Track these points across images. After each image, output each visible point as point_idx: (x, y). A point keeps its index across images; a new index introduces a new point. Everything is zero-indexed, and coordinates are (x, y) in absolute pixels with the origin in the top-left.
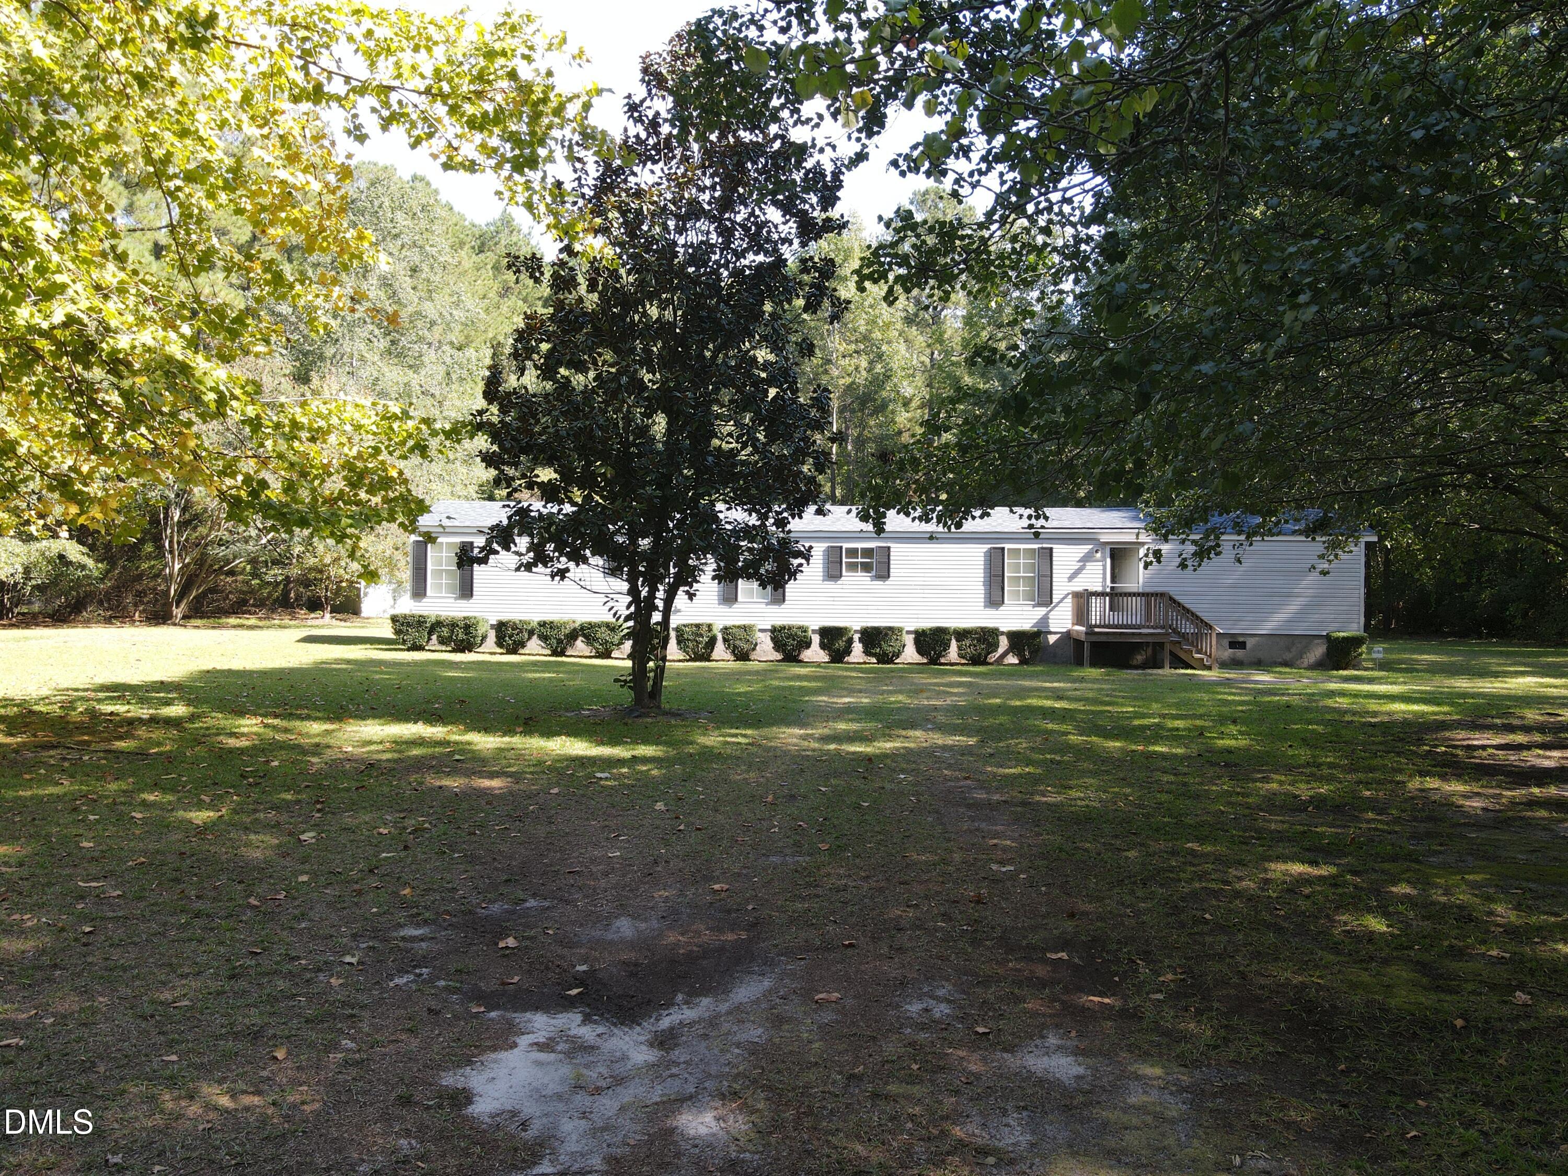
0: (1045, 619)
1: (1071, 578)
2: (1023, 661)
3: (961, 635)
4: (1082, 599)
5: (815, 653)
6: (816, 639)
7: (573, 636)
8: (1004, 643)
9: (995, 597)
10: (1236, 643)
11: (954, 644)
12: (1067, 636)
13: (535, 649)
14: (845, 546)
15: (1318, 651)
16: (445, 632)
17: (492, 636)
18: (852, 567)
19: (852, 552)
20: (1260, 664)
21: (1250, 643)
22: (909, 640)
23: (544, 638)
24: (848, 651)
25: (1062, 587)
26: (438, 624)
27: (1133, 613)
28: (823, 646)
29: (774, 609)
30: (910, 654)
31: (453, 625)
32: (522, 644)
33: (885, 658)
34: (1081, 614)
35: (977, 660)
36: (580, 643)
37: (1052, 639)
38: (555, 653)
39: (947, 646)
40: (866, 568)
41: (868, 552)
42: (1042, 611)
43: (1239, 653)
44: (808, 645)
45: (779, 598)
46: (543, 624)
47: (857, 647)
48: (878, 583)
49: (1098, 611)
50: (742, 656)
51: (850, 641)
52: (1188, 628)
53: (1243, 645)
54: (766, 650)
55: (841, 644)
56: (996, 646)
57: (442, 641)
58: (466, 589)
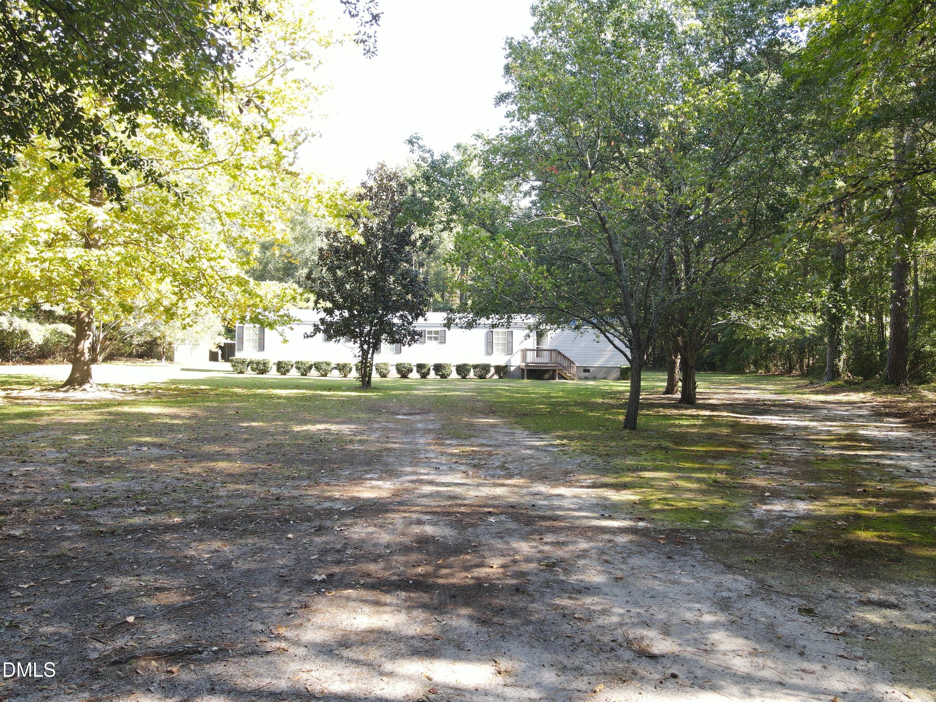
0: (510, 360)
1: (520, 343)
2: (500, 377)
3: (475, 367)
4: (524, 352)
5: (414, 375)
6: (415, 369)
7: (310, 368)
8: (492, 370)
9: (489, 351)
10: (586, 370)
11: (472, 370)
12: (519, 367)
13: (294, 373)
14: (427, 329)
15: (617, 374)
16: (255, 366)
17: (275, 368)
18: (430, 338)
19: (430, 332)
20: (594, 379)
21: (591, 370)
22: (454, 369)
23: (298, 368)
24: (428, 373)
25: (517, 347)
26: (251, 362)
27: (545, 359)
28: (418, 371)
29: (397, 356)
30: (454, 375)
31: (258, 363)
32: (288, 371)
33: (444, 376)
34: (524, 358)
35: (481, 377)
36: (313, 371)
37: (512, 369)
38: (302, 375)
39: (469, 371)
40: (436, 339)
41: (437, 332)
42: (508, 357)
43: (587, 374)
44: (411, 371)
45: (399, 351)
46: (297, 363)
47: (432, 373)
48: (441, 345)
49: (531, 357)
50: (384, 376)
51: (429, 370)
52: (566, 364)
53: (588, 371)
54: (393, 374)
55: (424, 370)
56: (488, 371)
57: (253, 370)
58: (261, 347)
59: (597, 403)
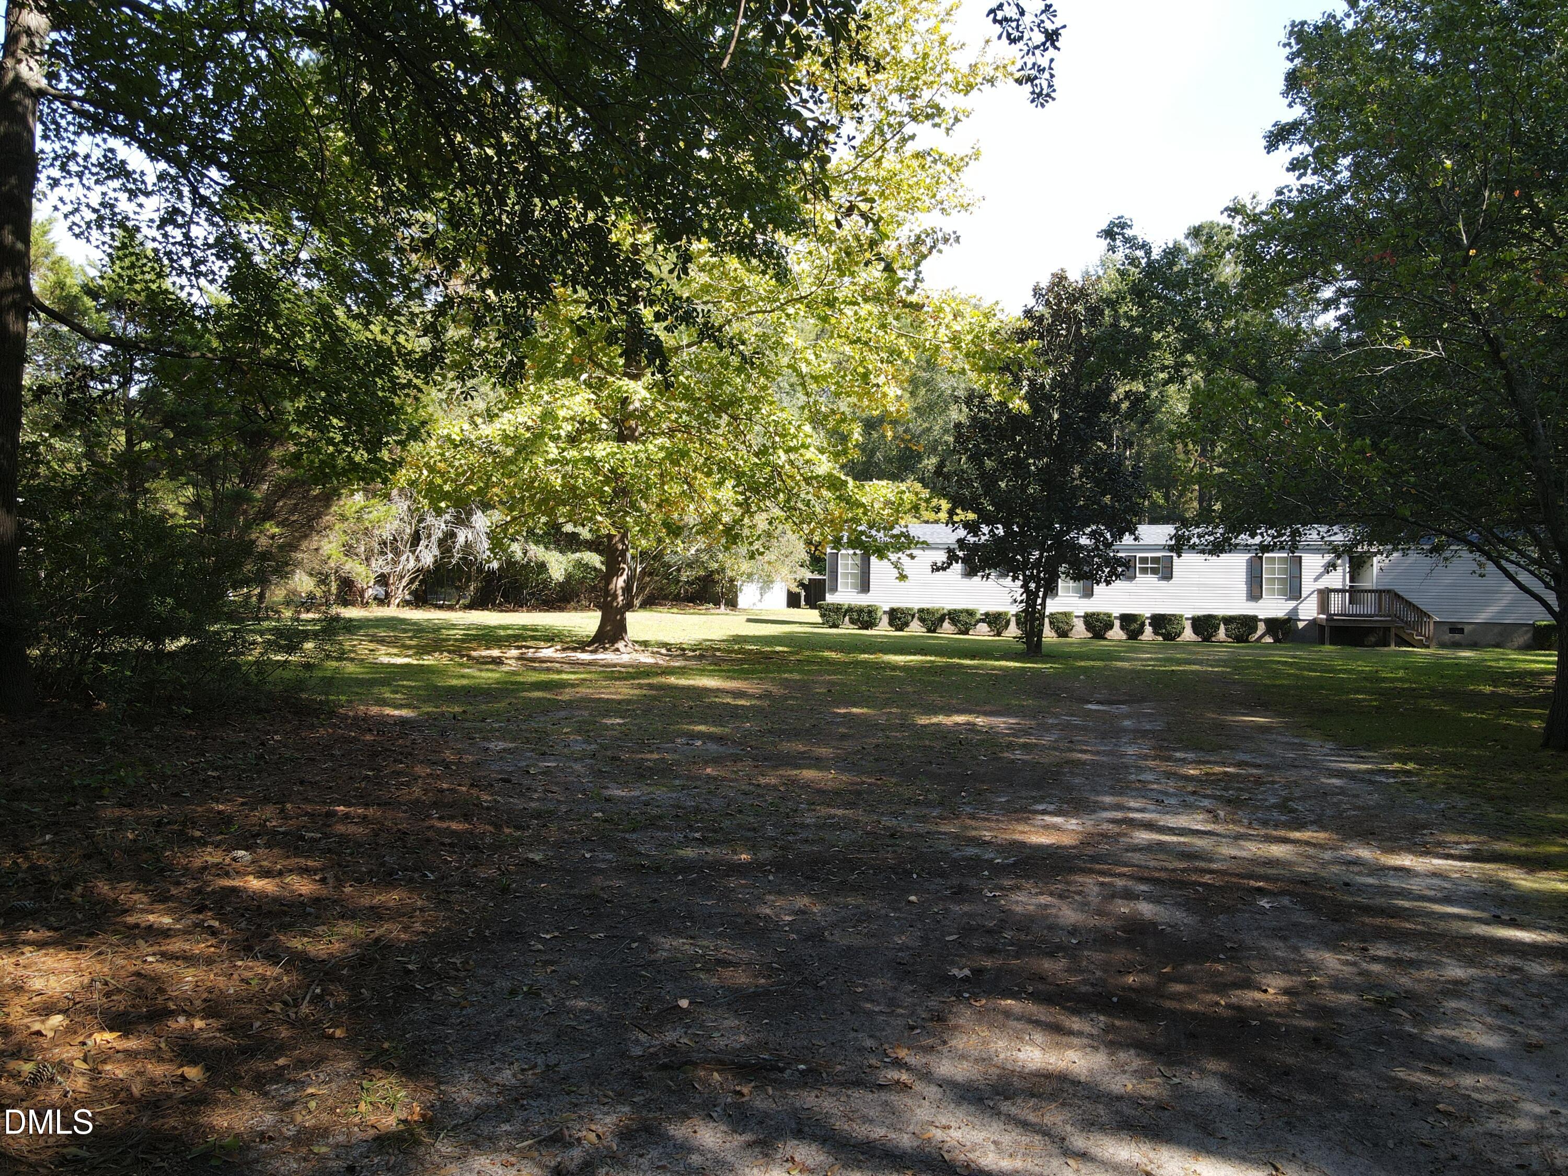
0: (1295, 610)
1: (1316, 579)
2: (1277, 640)
3: (1228, 620)
4: (1325, 595)
5: (1116, 633)
6: (1117, 623)
7: (942, 619)
8: (1262, 627)
9: (1255, 593)
10: (1455, 629)
11: (1222, 627)
12: (1313, 623)
13: (916, 629)
14: (1139, 555)
15: (1523, 638)
16: (855, 616)
17: (885, 619)
18: (1144, 571)
19: (1144, 560)
20: (1473, 646)
21: (1467, 629)
22: (1188, 625)
23: (922, 620)
24: (1141, 631)
25: (1309, 585)
26: (850, 610)
27: (1368, 607)
28: (1122, 628)
29: (1085, 601)
30: (1188, 634)
31: (860, 611)
32: (907, 624)
33: (1169, 637)
34: (1324, 604)
35: (1241, 639)
36: (946, 624)
37: (1301, 625)
38: (929, 631)
39: (1217, 628)
40: (1154, 571)
41: (1155, 560)
42: (1292, 604)
43: (1457, 637)
44: (1111, 626)
45: (1088, 594)
46: (921, 611)
47: (1148, 630)
48: (1164, 583)
49: (1337, 604)
50: (1063, 634)
51: (1143, 624)
52: (1412, 617)
53: (1461, 631)
54: (1080, 631)
55: (1134, 626)
56: (1255, 629)
57: (852, 621)
58: (865, 586)
59: (1481, 694)
